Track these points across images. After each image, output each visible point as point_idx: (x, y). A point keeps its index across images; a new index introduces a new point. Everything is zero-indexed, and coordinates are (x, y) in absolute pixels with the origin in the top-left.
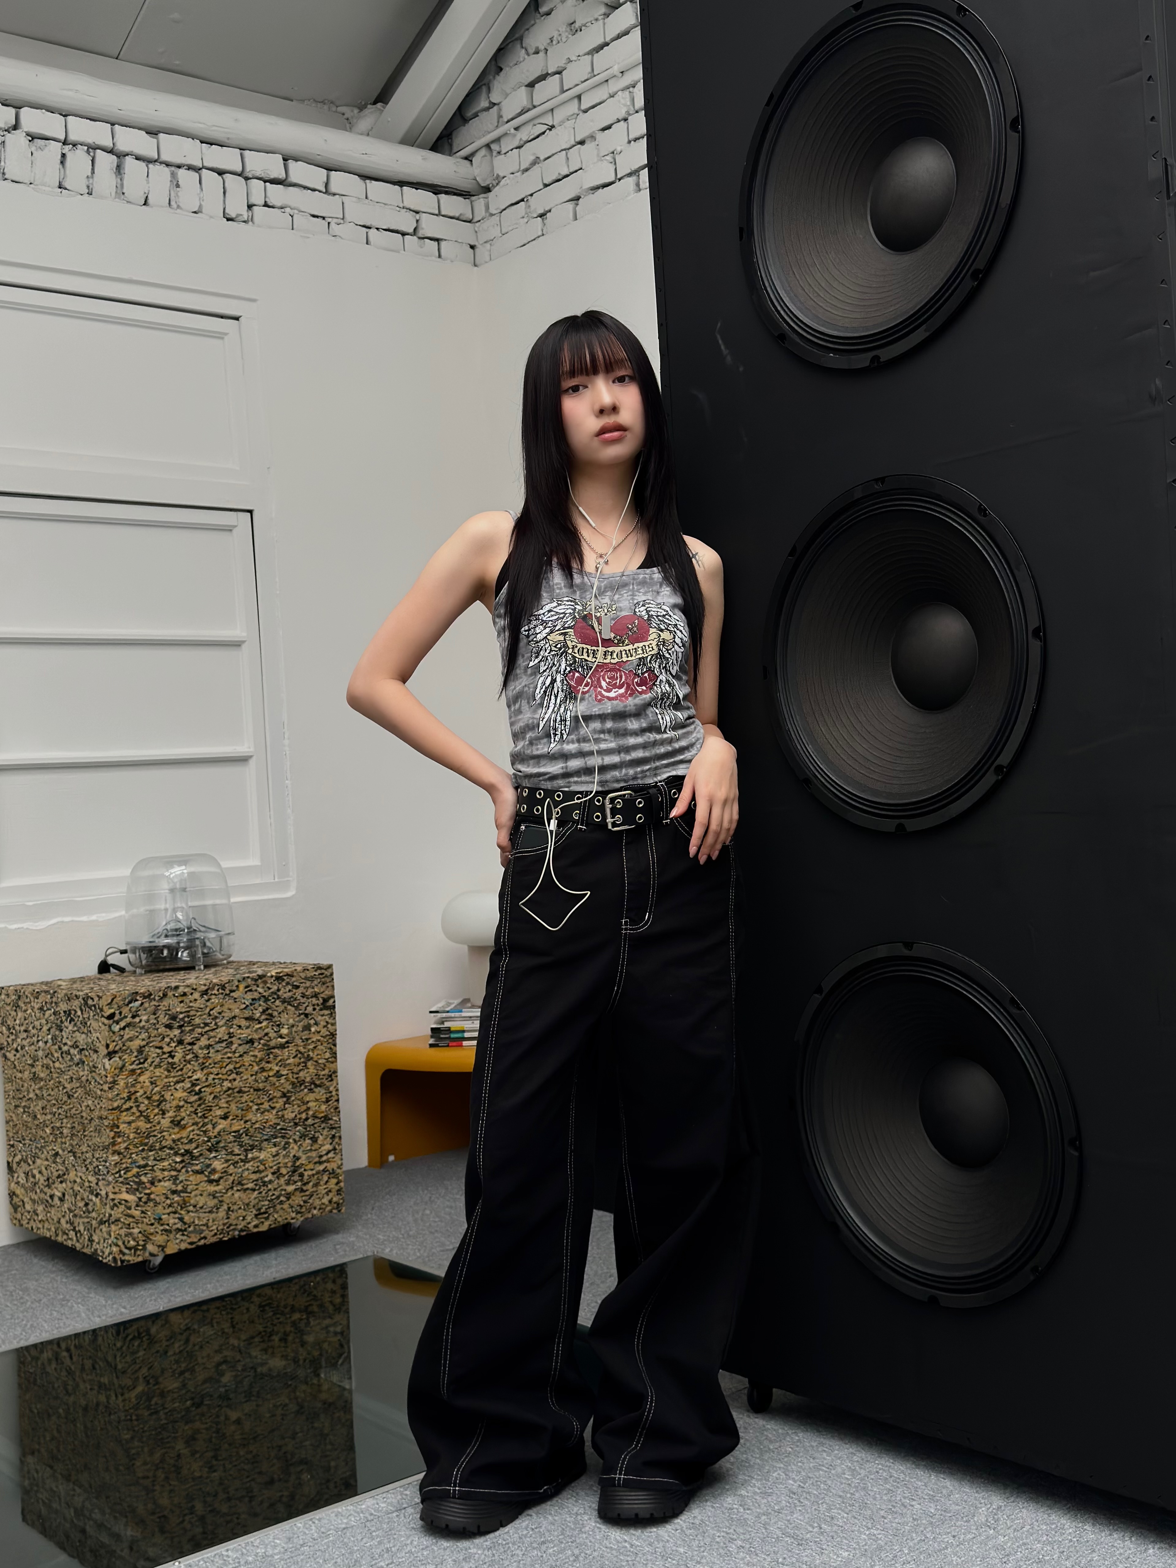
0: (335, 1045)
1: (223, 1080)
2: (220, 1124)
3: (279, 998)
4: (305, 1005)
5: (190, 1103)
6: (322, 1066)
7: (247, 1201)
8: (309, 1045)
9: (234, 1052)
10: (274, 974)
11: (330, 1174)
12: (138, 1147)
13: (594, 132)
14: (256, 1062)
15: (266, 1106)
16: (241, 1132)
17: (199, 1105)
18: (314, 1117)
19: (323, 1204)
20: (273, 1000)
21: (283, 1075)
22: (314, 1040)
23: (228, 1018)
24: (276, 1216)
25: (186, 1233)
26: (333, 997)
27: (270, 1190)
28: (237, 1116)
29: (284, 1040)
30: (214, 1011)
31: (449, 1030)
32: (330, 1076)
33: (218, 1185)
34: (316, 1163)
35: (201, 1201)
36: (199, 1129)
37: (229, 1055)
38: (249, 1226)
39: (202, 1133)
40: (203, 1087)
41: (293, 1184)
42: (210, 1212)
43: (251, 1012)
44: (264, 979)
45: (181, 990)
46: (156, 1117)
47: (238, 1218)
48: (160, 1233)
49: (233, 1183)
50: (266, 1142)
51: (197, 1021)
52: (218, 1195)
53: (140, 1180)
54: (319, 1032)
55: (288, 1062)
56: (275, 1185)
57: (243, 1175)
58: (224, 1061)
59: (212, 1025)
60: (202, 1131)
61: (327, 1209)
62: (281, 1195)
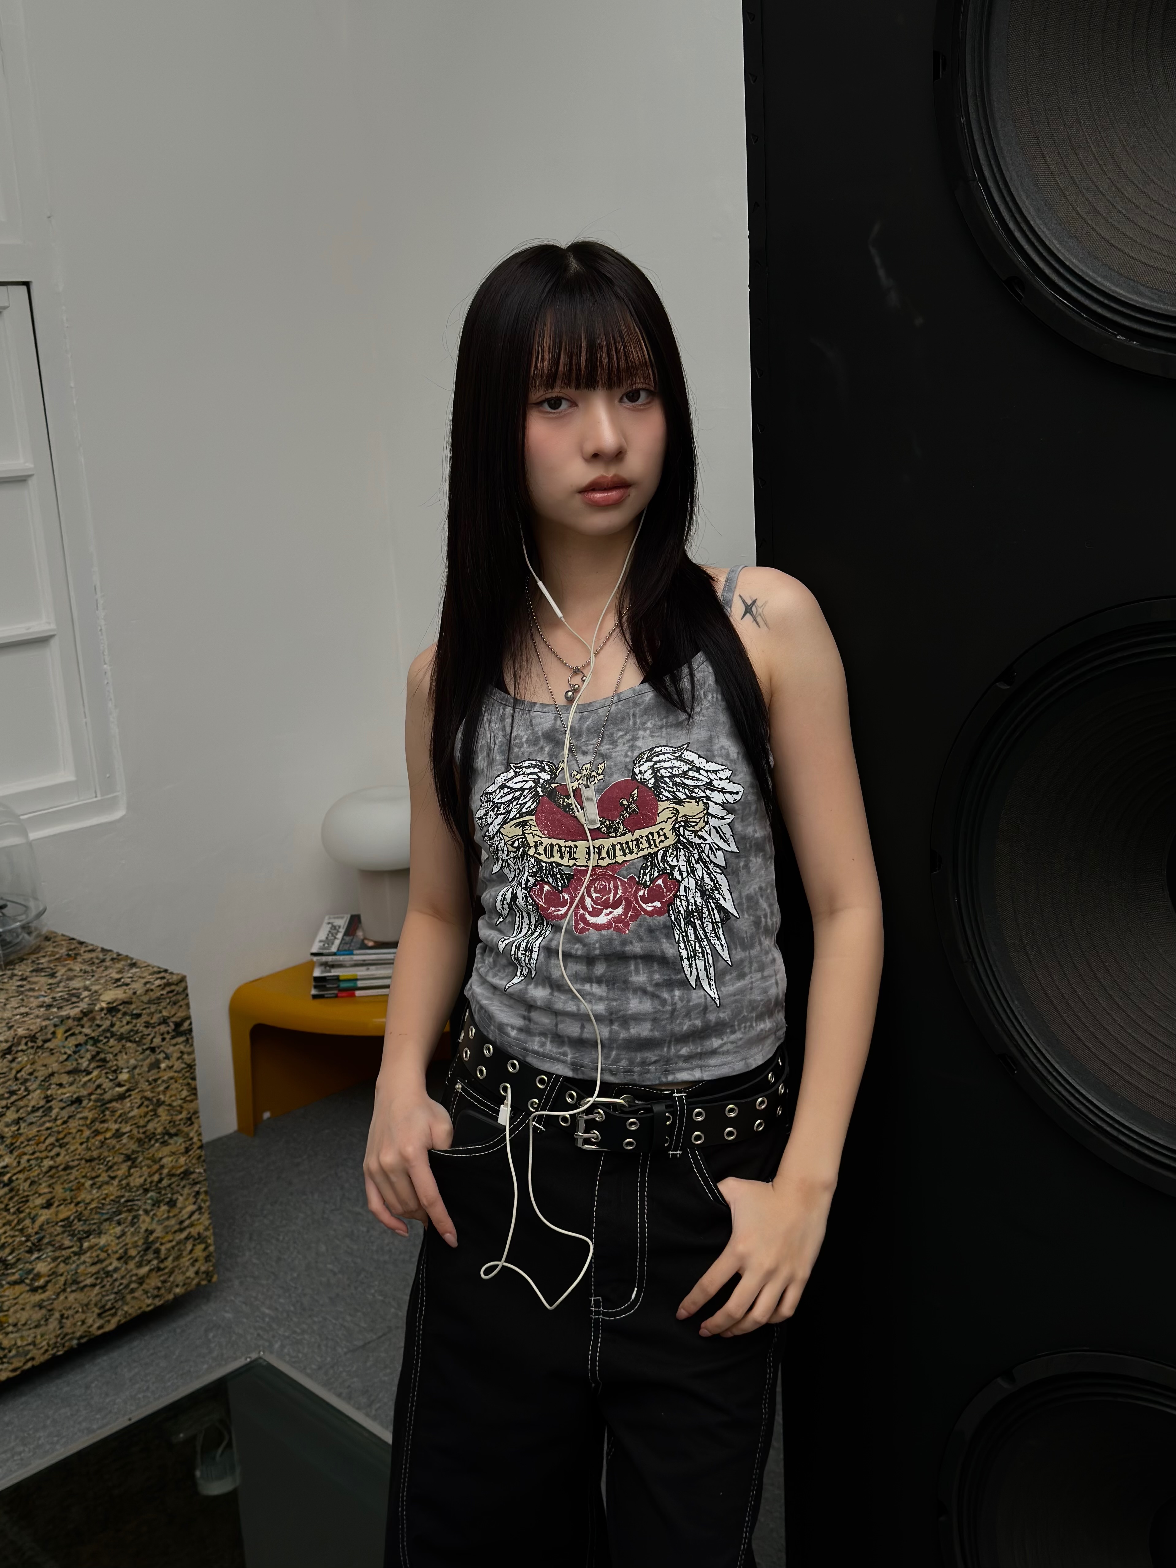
0: (194, 1079)
1: (42, 1159)
2: (41, 1215)
3: (113, 1035)
4: (150, 1037)
6: (178, 1108)
7: (85, 1301)
8: (159, 1086)
9: (56, 1119)
10: (104, 1005)
11: (195, 1239)
14: (87, 1126)
15: (104, 1177)
16: (72, 1218)
17: (11, 1199)
18: (171, 1175)
19: (188, 1278)
20: (105, 1041)
21: (125, 1134)
22: (165, 1078)
23: (43, 1078)
24: (126, 1308)
25: (5, 1360)
26: (188, 1018)
27: (116, 1280)
28: (64, 1200)
29: (124, 1088)
30: (23, 1073)
33: (44, 1292)
34: (175, 1232)
35: (23, 1316)
36: (12, 1229)
37: (48, 1125)
39: (17, 1233)
40: (15, 1174)
41: (147, 1265)
43: (75, 1063)
44: (91, 1015)
47: (75, 1325)
49: (65, 1284)
50: (108, 1223)
52: (45, 1303)
54: (171, 1067)
55: (131, 1115)
56: (123, 1271)
57: (79, 1271)
58: (42, 1135)
59: (22, 1092)
60: (18, 1230)
61: (195, 1282)
62: (131, 1282)
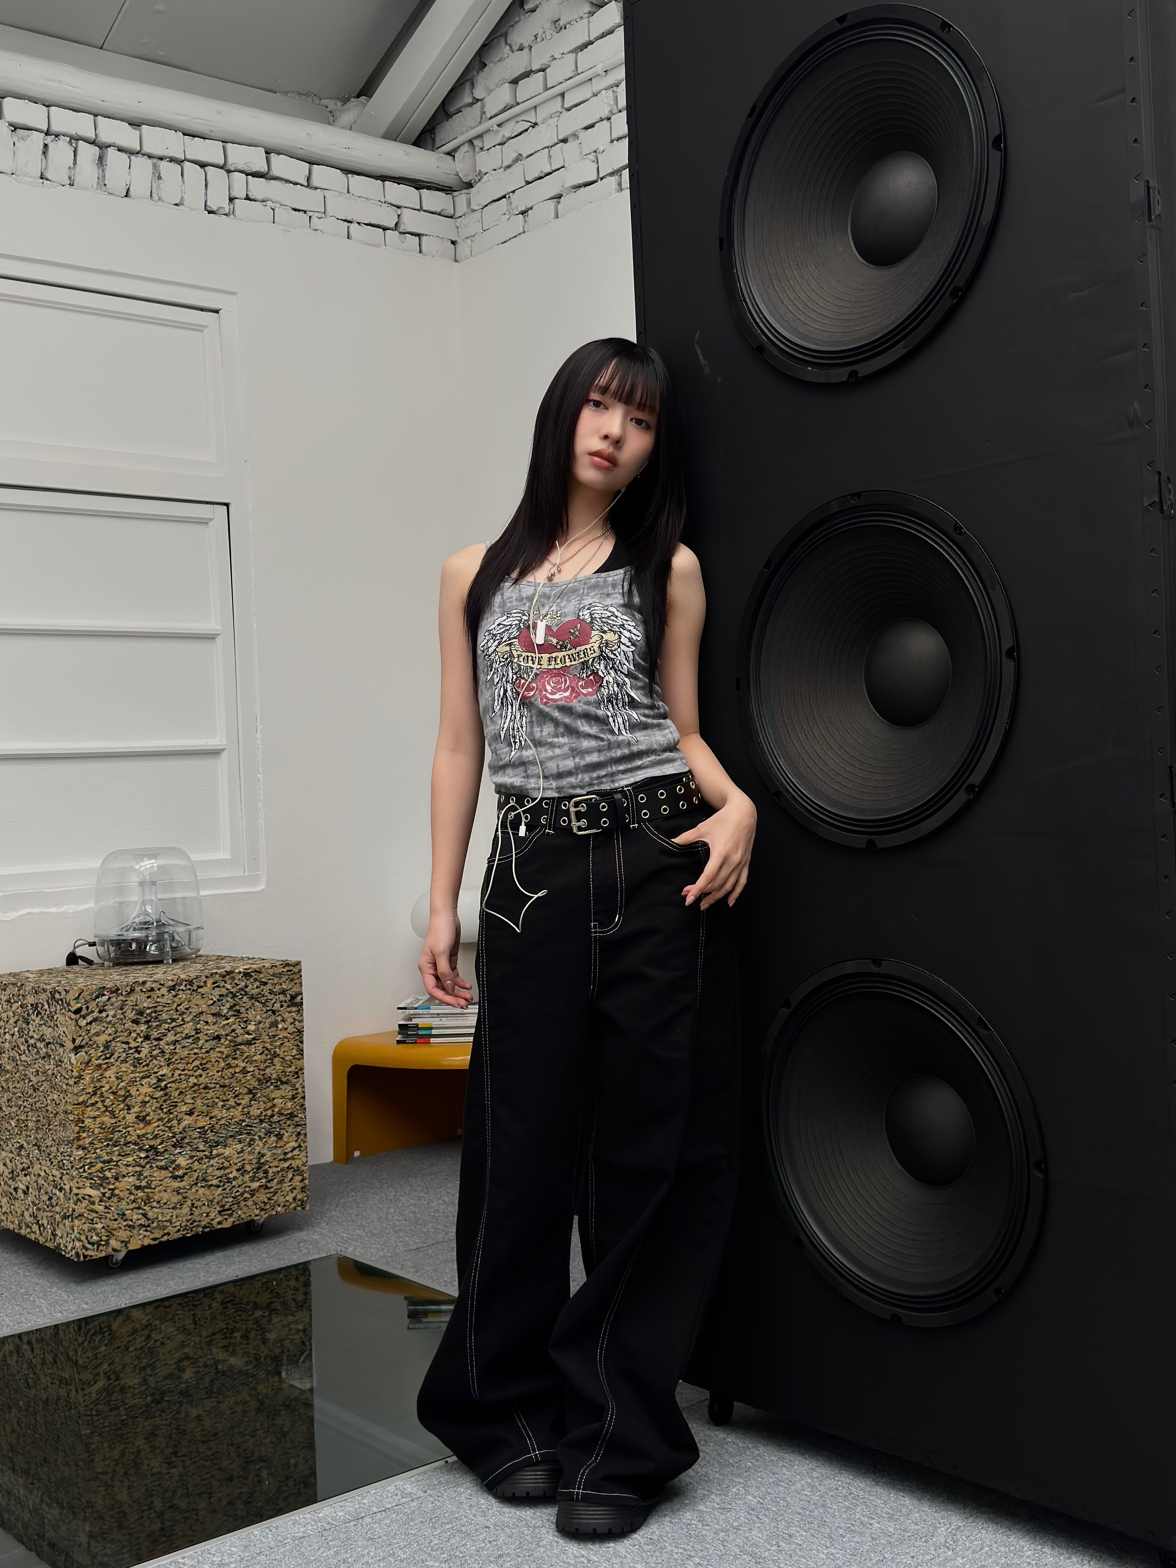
0: (302, 1042)
1: (189, 1076)
2: (185, 1120)
3: (246, 994)
4: (273, 1001)
5: (156, 1098)
6: (289, 1062)
7: (211, 1198)
8: (276, 1041)
9: (201, 1048)
10: (242, 970)
11: (295, 1171)
12: (102, 1143)
13: (577, 130)
14: (223, 1059)
15: (232, 1102)
16: (206, 1128)
17: (165, 1101)
18: (280, 1114)
19: (287, 1201)
20: (240, 997)
21: (250, 1072)
22: (281, 1036)
23: (195, 1014)
24: (240, 1213)
25: (148, 1229)
26: (301, 994)
27: (234, 1187)
28: (202, 1113)
29: (251, 1036)
30: (181, 1007)
31: (416, 1027)
32: (297, 1073)
33: (182, 1181)
34: (280, 1160)
35: (165, 1197)
36: (164, 1125)
37: (196, 1051)
38: (213, 1222)
39: (167, 1129)
40: (169, 1083)
41: (258, 1181)
42: (173, 1208)
43: (218, 1008)
44: (232, 975)
45: (148, 985)
46: (121, 1113)
47: (201, 1215)
48: (123, 1228)
49: (197, 1179)
50: (232, 1139)
51: (164, 1016)
52: (181, 1191)
53: (104, 1175)
54: (286, 1029)
55: (254, 1059)
56: (239, 1182)
57: (208, 1171)
58: (190, 1057)
59: (180, 1021)
60: (167, 1127)
61: (292, 1206)
62: (245, 1192)
